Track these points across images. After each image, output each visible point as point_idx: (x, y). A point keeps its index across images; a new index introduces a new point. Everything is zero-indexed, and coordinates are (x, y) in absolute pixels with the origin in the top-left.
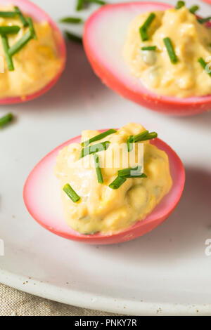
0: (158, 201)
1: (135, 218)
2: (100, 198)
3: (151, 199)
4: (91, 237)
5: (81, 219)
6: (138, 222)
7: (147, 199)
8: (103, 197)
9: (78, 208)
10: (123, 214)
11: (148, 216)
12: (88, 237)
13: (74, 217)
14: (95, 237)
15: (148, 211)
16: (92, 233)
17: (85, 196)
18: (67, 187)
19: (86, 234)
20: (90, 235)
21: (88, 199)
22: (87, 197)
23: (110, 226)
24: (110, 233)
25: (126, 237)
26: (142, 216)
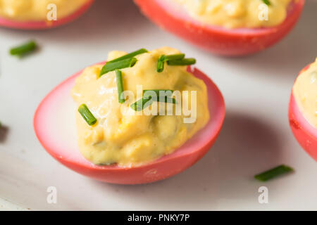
0: (190, 135)
1: (161, 150)
2: (120, 120)
3: (180, 131)
4: (107, 169)
5: (95, 145)
6: (164, 156)
7: (176, 129)
8: (123, 120)
9: (94, 132)
10: (146, 142)
11: (177, 150)
12: (103, 168)
13: (88, 141)
14: (111, 168)
15: (177, 144)
16: (108, 164)
17: (102, 117)
18: (83, 107)
19: (101, 165)
20: (105, 165)
21: (106, 121)
22: (105, 119)
23: (129, 157)
24: (129, 166)
25: (148, 172)
26: (169, 150)
